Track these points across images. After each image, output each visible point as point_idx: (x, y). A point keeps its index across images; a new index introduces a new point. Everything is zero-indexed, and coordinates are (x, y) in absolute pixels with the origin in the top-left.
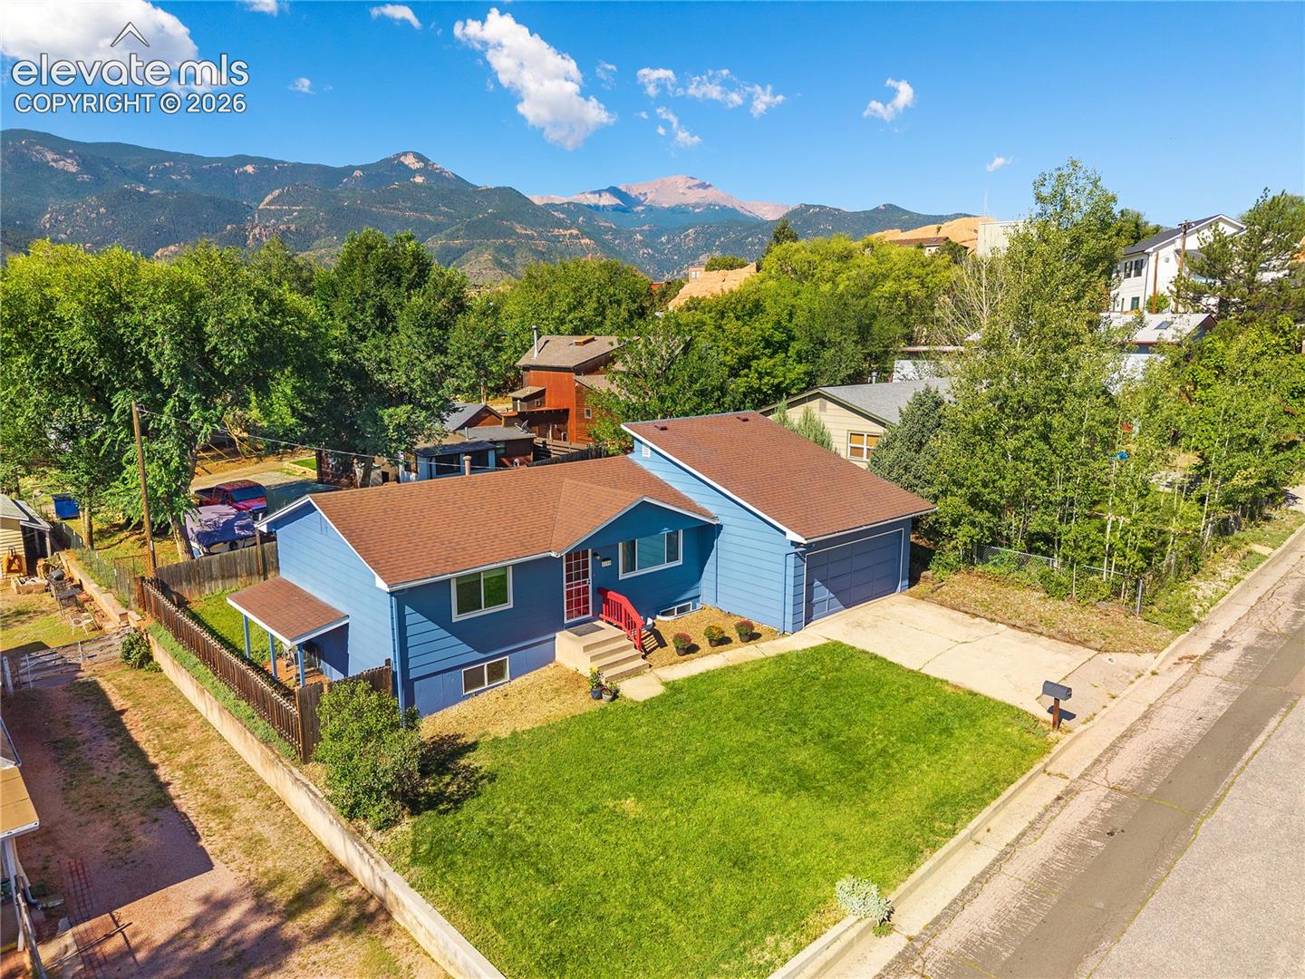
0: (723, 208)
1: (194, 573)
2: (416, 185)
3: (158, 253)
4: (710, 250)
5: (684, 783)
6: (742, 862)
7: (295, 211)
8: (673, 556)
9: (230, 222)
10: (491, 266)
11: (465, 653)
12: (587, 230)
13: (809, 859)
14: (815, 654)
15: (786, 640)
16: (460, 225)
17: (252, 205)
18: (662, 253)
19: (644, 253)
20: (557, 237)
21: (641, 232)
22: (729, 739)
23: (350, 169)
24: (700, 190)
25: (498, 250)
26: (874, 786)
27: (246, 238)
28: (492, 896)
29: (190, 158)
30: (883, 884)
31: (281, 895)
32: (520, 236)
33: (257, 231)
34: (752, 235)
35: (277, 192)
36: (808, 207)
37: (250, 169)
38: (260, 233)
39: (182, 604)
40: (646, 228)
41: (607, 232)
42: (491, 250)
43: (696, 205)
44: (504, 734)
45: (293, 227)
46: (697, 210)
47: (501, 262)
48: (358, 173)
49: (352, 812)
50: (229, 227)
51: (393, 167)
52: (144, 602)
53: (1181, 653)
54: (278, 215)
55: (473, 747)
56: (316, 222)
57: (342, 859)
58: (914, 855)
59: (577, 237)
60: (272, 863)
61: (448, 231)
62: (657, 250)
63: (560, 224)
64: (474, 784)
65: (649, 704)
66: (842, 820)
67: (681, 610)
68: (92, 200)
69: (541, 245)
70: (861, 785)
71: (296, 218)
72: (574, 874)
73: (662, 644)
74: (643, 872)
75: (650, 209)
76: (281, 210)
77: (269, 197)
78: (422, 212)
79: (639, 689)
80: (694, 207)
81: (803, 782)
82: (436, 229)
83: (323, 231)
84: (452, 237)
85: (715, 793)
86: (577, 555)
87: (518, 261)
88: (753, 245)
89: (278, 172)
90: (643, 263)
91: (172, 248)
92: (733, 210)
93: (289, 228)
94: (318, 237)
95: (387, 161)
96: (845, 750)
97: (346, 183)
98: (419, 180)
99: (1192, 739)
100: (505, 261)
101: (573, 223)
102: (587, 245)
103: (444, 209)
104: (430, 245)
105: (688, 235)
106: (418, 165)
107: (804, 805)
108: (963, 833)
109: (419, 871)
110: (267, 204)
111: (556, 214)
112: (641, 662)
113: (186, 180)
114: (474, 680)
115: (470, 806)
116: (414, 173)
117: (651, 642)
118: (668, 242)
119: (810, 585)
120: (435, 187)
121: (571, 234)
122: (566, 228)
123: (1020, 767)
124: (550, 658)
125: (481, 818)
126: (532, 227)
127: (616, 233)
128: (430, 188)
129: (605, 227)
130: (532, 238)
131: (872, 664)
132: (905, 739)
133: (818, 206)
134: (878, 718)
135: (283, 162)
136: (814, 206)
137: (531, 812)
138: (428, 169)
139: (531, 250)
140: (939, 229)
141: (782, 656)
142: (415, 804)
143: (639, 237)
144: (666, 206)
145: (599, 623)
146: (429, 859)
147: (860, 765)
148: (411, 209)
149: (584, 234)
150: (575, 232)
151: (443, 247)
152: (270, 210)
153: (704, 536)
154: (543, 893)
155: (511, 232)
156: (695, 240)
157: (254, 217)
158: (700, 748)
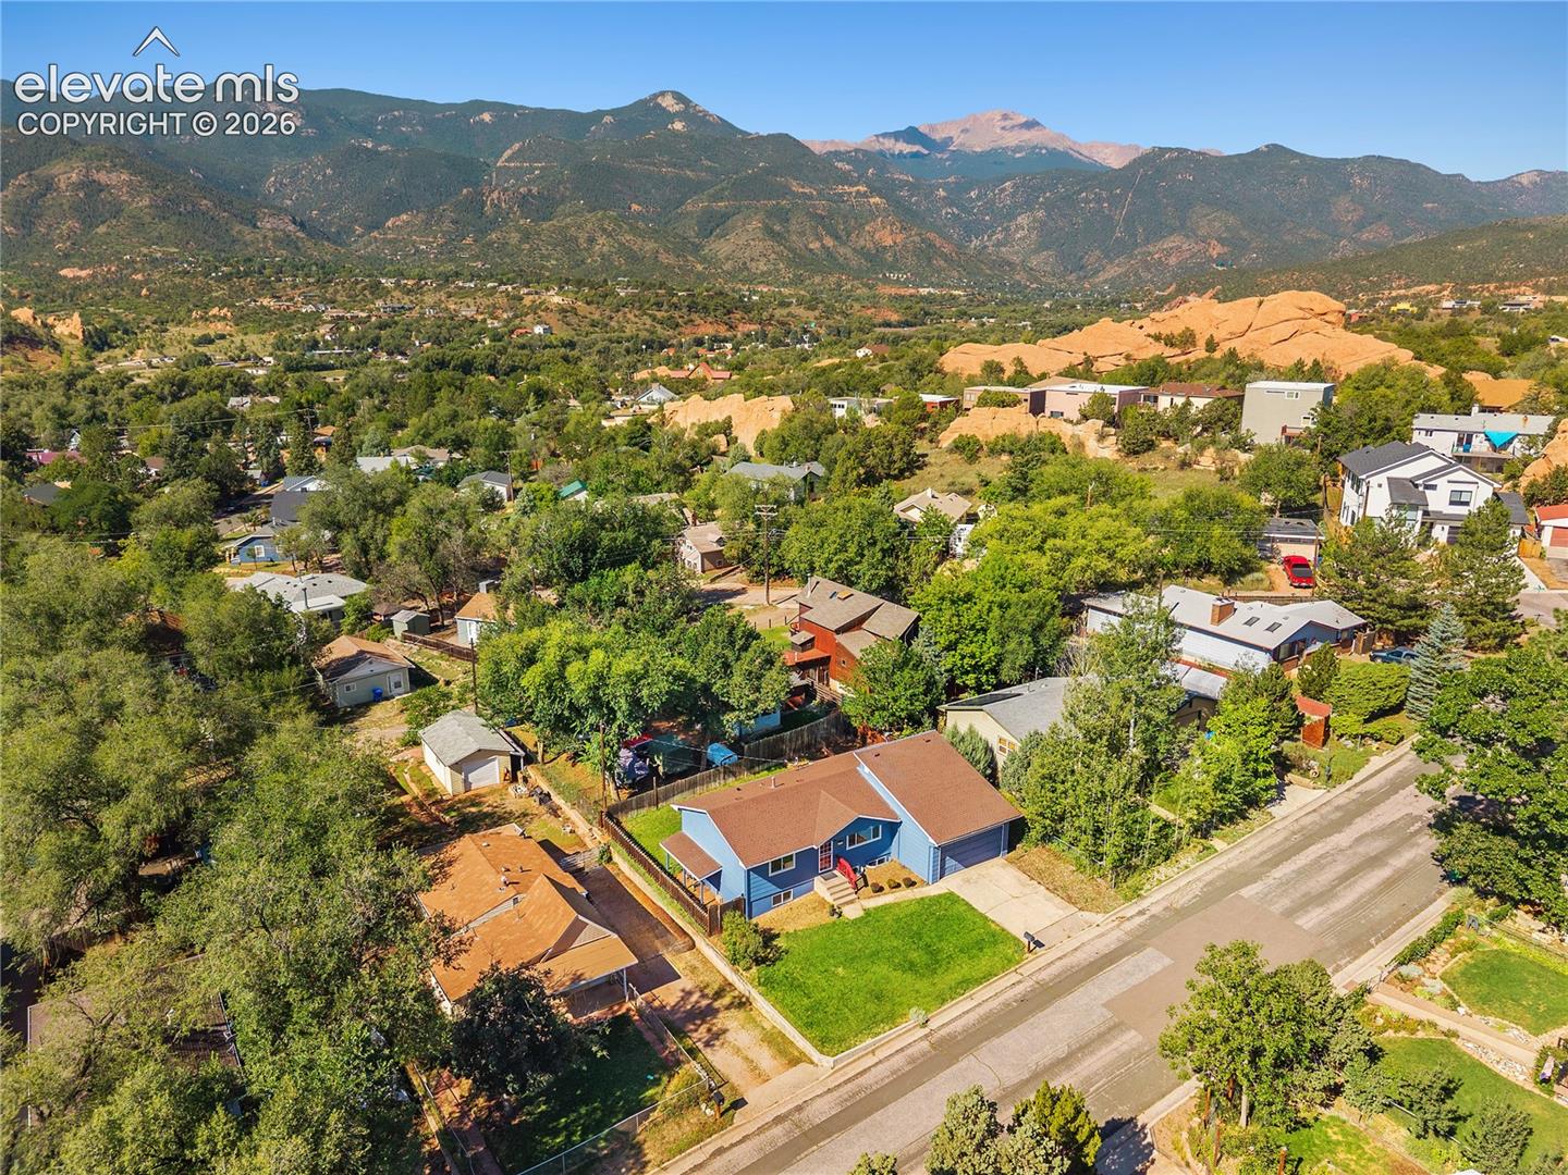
0: (1053, 153)
1: (624, 807)
2: (675, 133)
3: (389, 223)
4: (1032, 210)
5: (863, 963)
6: (879, 997)
7: (537, 168)
8: (876, 835)
9: (466, 184)
10: (761, 236)
11: (774, 889)
12: (878, 185)
13: (904, 999)
14: (937, 900)
15: (928, 888)
16: (724, 184)
17: (488, 161)
18: (970, 213)
19: (947, 213)
20: (841, 195)
21: (945, 186)
22: (887, 944)
23: (600, 114)
24: (1024, 131)
25: (770, 214)
26: (939, 971)
27: (484, 203)
28: (788, 1001)
29: (422, 105)
30: (928, 1011)
31: (710, 991)
32: (796, 195)
33: (495, 195)
34: (1085, 189)
35: (516, 146)
36: (1163, 151)
37: (487, 117)
38: (499, 198)
39: (618, 824)
40: (951, 179)
41: (902, 188)
42: (761, 215)
43: (1017, 149)
44: (792, 931)
45: (535, 190)
46: (1018, 155)
47: (772, 231)
48: (608, 119)
49: (734, 961)
50: (465, 191)
51: (648, 110)
52: (602, 824)
53: (1119, 915)
54: (517, 174)
55: (778, 936)
56: (560, 182)
57: (730, 980)
58: (944, 1001)
59: (864, 195)
60: (704, 978)
61: (712, 191)
62: (963, 209)
63: (845, 179)
64: (780, 955)
65: (855, 922)
66: (923, 985)
67: (881, 862)
68: (318, 159)
69: (821, 206)
70: (934, 972)
71: (539, 177)
72: (817, 996)
73: (866, 885)
74: (842, 997)
75: (957, 155)
76: (521, 168)
77: (509, 152)
78: (681, 168)
79: (852, 912)
80: (1014, 151)
81: (912, 967)
82: (697, 188)
83: (568, 193)
84: (716, 198)
85: (875, 968)
86: (825, 848)
87: (792, 228)
88: (1087, 201)
89: (518, 120)
90: (945, 226)
91: (404, 217)
92: (1065, 156)
93: (530, 191)
94: (563, 200)
95: (642, 103)
96: (933, 954)
97: (594, 132)
98: (678, 126)
99: (1085, 963)
100: (777, 228)
101: (860, 176)
102: (876, 205)
103: (707, 163)
104: (690, 208)
105: (1003, 190)
106: (677, 108)
107: (909, 977)
108: (967, 994)
109: (762, 989)
110: (506, 161)
111: (840, 165)
112: (854, 896)
113: (417, 132)
114: (777, 900)
115: (778, 964)
116: (672, 117)
117: (861, 883)
118: (979, 198)
119: (943, 860)
120: (697, 136)
121: (858, 192)
122: (852, 185)
123: (1004, 969)
124: (812, 889)
125: (783, 969)
126: (811, 184)
127: (913, 188)
128: (692, 138)
129: (901, 181)
130: (810, 197)
131: (965, 907)
132: (961, 951)
133: (1177, 149)
134: (953, 940)
135: (522, 107)
136: (1171, 150)
137: (802, 969)
138: (690, 112)
139: (808, 213)
140: (1261, 303)
141: (922, 899)
142: (759, 961)
143: (942, 193)
144: (978, 150)
145: (835, 872)
146: (764, 985)
147: (937, 962)
148: (669, 164)
149: (874, 191)
150: (862, 189)
151: (705, 211)
152: (509, 168)
153: (892, 828)
154: (806, 1001)
155: (785, 191)
156: (1013, 195)
157: (491, 177)
158: (873, 946)
